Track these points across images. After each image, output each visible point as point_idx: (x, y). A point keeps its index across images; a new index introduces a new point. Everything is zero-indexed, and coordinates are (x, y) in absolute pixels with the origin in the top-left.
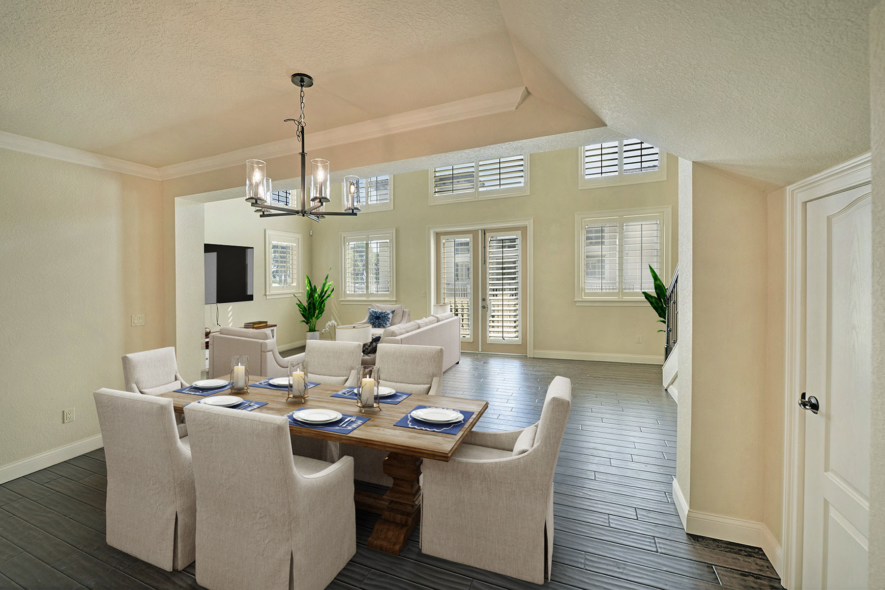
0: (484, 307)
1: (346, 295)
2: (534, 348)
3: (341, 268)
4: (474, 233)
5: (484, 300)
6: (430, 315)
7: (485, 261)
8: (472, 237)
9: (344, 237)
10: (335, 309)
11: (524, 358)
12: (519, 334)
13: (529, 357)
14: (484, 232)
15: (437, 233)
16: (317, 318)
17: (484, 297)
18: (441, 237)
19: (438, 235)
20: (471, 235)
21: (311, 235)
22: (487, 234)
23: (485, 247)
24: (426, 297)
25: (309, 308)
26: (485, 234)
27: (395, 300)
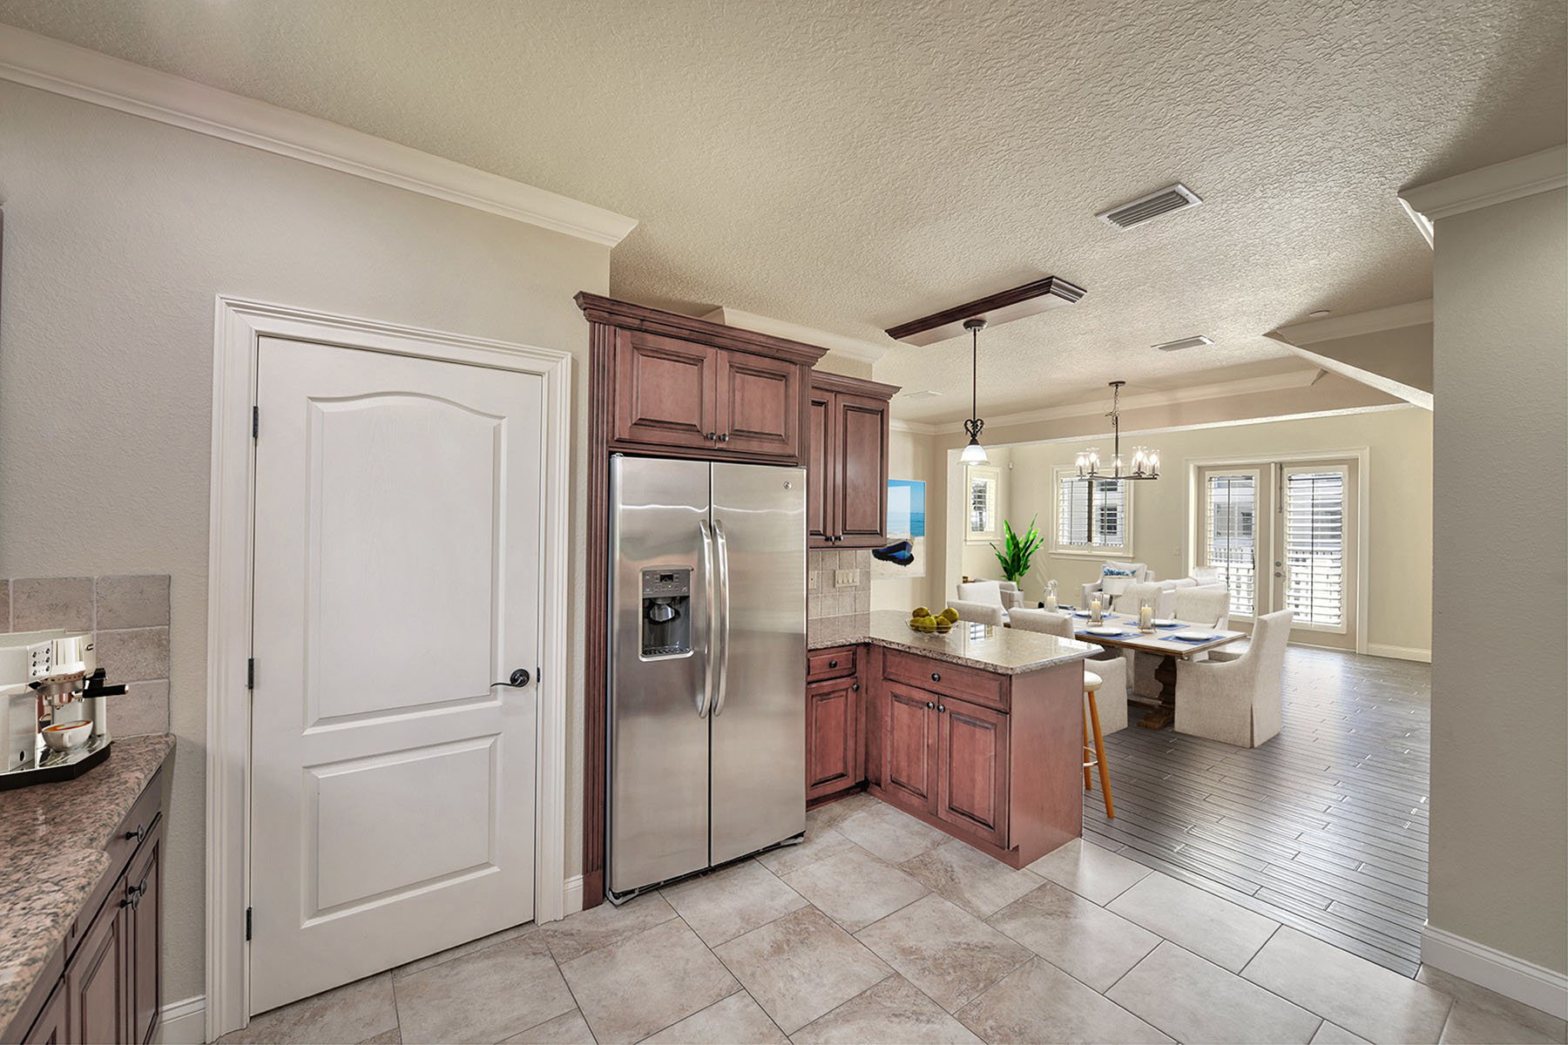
0: (1278, 575)
1: (1057, 545)
2: (1369, 641)
3: (1053, 510)
4: (1262, 467)
5: (1278, 564)
6: (1187, 576)
7: (1281, 508)
8: (1259, 474)
9: (1057, 472)
10: (1042, 564)
11: (1351, 653)
12: (1344, 618)
13: (1359, 654)
14: (1281, 466)
15: (1199, 467)
16: (1021, 575)
17: (1280, 561)
18: (1206, 472)
19: (1200, 470)
20: (1258, 469)
21: (1010, 469)
22: (1285, 470)
23: (1281, 488)
24: (1180, 555)
25: (1013, 561)
26: (1281, 469)
27: (1131, 556)
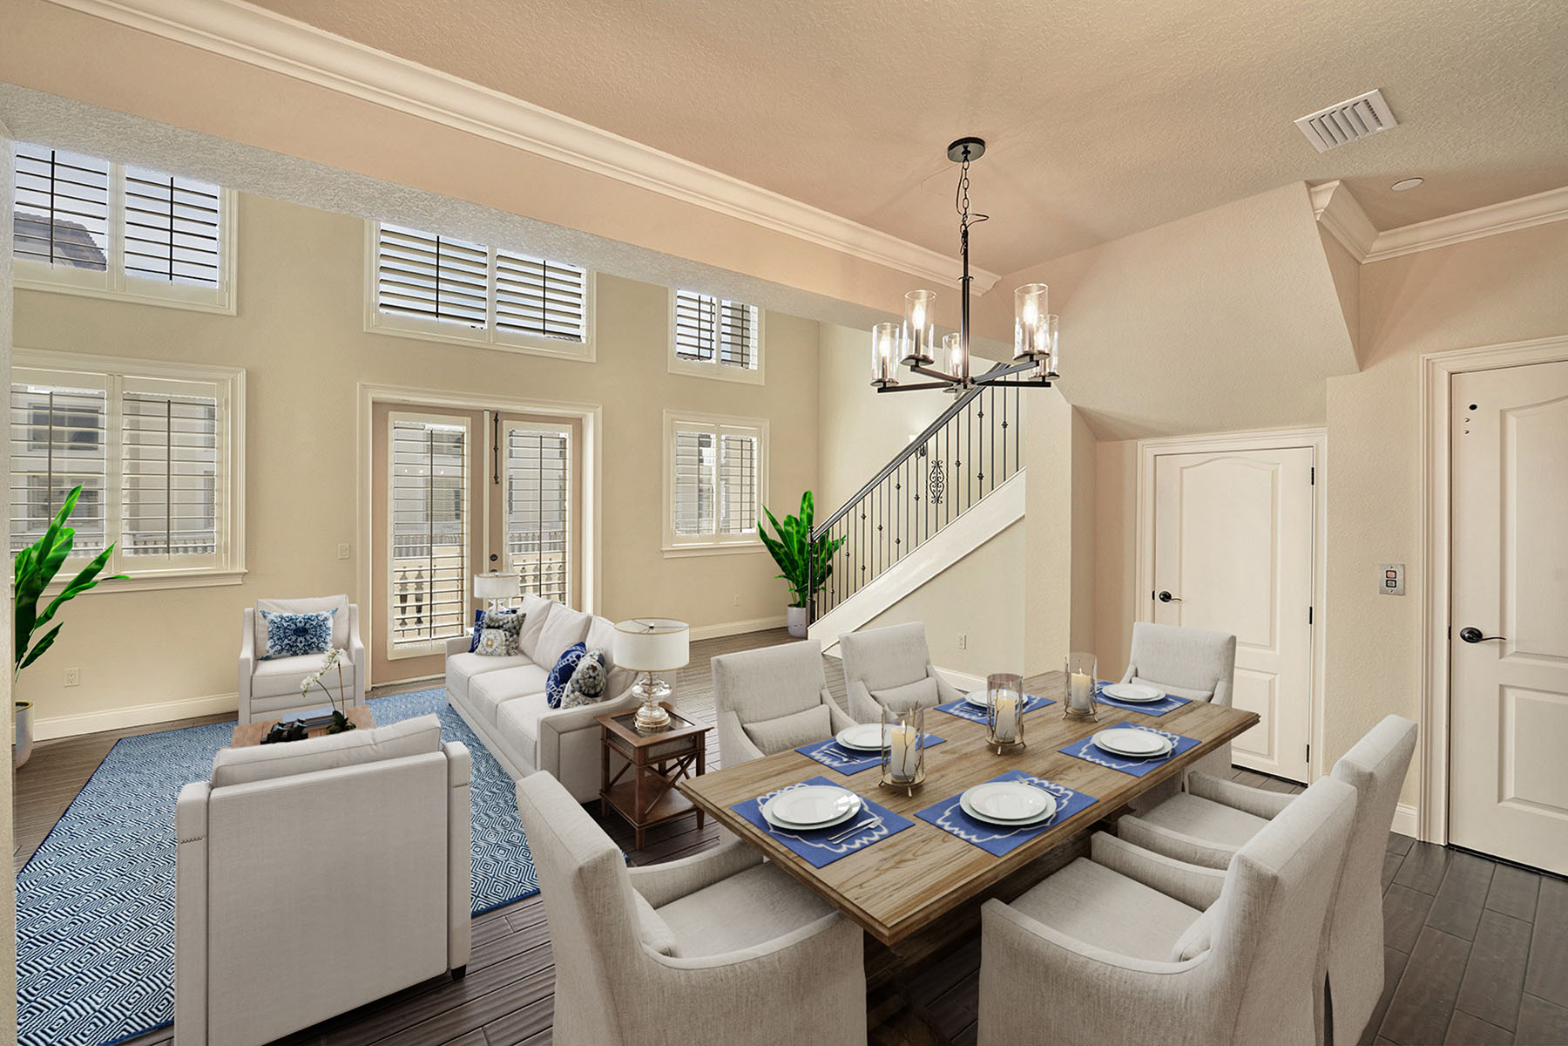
4: (475, 415)
5: (494, 558)
7: (497, 478)
8: (470, 424)
14: (496, 417)
15: (376, 404)
17: (496, 553)
18: (391, 412)
20: (468, 420)
22: (503, 422)
23: (497, 449)
26: (496, 420)
27: (241, 570)
